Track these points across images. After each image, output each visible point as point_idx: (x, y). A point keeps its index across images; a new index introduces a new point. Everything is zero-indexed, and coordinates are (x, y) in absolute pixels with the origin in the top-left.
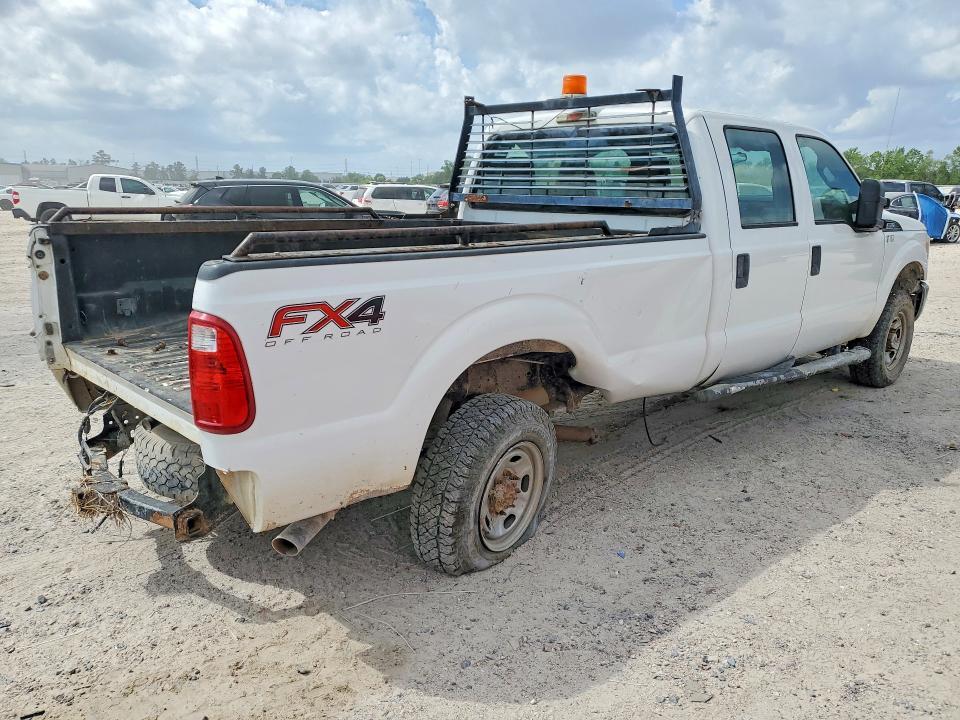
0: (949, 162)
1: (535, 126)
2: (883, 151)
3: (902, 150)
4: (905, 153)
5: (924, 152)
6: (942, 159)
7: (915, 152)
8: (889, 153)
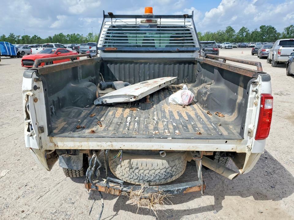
0: (87, 37)
1: (137, 23)
2: (70, 34)
3: (75, 34)
4: (76, 35)
5: (81, 35)
6: (85, 37)
7: (78, 35)
8: (72, 35)
